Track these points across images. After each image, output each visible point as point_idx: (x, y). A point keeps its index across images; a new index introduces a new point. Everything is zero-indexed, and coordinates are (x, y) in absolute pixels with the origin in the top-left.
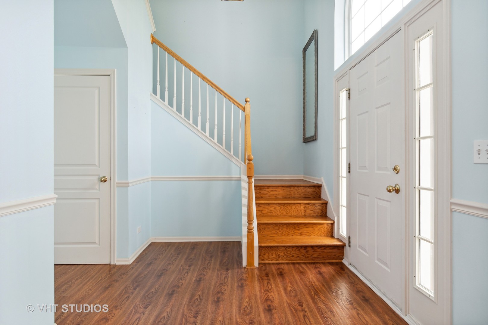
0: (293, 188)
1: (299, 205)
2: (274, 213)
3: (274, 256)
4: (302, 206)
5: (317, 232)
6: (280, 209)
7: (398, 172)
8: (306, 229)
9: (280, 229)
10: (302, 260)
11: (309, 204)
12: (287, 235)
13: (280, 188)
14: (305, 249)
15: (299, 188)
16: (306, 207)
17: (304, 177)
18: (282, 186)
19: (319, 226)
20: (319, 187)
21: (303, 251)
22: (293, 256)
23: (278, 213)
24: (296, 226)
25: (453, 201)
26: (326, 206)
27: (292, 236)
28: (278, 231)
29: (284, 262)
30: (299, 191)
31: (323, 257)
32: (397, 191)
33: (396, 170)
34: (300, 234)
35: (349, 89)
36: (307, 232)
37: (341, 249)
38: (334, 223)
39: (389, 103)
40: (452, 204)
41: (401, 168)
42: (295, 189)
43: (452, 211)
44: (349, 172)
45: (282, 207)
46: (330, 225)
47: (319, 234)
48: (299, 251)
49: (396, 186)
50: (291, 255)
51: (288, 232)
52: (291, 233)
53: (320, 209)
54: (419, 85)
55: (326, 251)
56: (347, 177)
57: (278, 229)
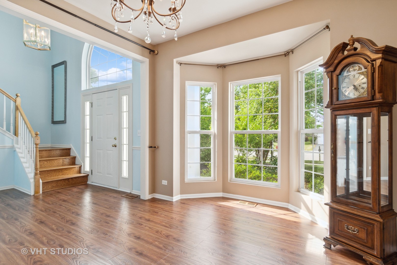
0: (53, 151)
1: (59, 160)
2: (43, 165)
3: (50, 187)
4: (61, 160)
5: (72, 172)
6: (47, 163)
7: (116, 139)
8: (66, 171)
9: (51, 173)
10: (66, 186)
11: (65, 158)
12: (54, 176)
13: (44, 151)
14: (68, 180)
15: (57, 151)
16: (63, 160)
17: (51, 145)
18: (46, 150)
19: (73, 169)
20: (69, 149)
21: (67, 181)
22: (61, 185)
23: (46, 165)
24: (60, 170)
25: (133, 147)
26: (75, 159)
27: (58, 176)
28: (49, 175)
29: (56, 189)
30: (57, 152)
31: (78, 183)
32: (116, 146)
33: (115, 139)
34: (63, 174)
35: (92, 103)
36: (67, 173)
37: (86, 177)
38: (81, 166)
39: (112, 114)
40: (133, 148)
41: (117, 138)
42: (54, 151)
43: (133, 150)
44: (92, 140)
45: (49, 162)
46: (79, 167)
47: (73, 173)
48: (64, 182)
49: (115, 144)
50: (60, 185)
51: (55, 175)
52: (57, 174)
53: (71, 161)
54: (123, 111)
55: (79, 180)
56: (90, 143)
57: (49, 174)
